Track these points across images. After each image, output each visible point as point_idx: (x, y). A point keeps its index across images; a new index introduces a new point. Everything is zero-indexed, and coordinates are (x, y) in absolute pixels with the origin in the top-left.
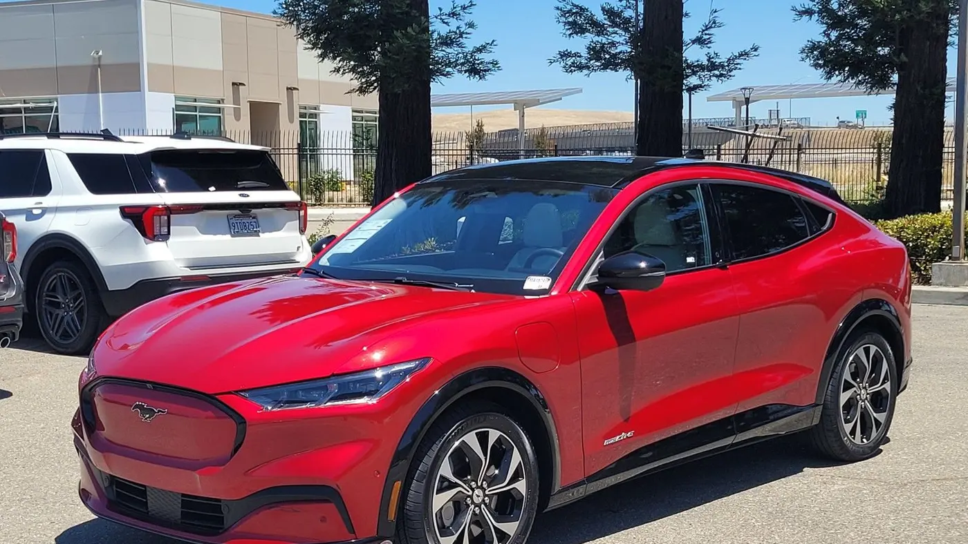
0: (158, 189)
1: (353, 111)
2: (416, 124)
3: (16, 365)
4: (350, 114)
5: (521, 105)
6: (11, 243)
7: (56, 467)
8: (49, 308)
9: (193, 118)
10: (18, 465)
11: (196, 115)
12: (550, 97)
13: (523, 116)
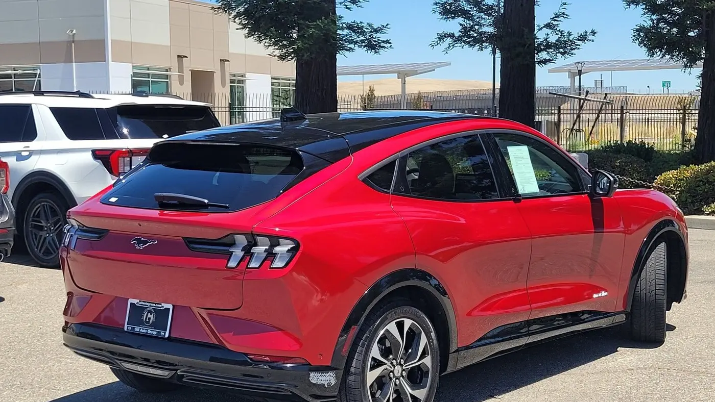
0: (123, 137)
1: (272, 79)
2: (325, 87)
3: (8, 275)
4: (269, 81)
5: (403, 75)
6: (5, 178)
7: (41, 358)
8: (34, 231)
9: (147, 83)
10: (10, 357)
11: (149, 81)
12: (425, 69)
13: (404, 83)
